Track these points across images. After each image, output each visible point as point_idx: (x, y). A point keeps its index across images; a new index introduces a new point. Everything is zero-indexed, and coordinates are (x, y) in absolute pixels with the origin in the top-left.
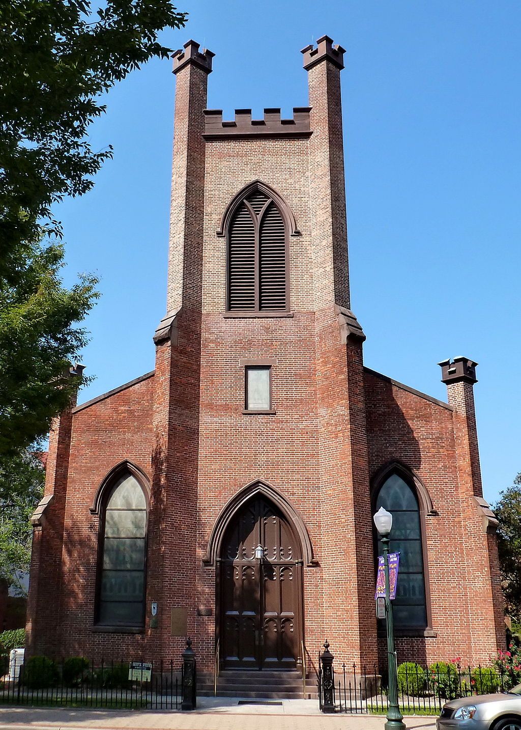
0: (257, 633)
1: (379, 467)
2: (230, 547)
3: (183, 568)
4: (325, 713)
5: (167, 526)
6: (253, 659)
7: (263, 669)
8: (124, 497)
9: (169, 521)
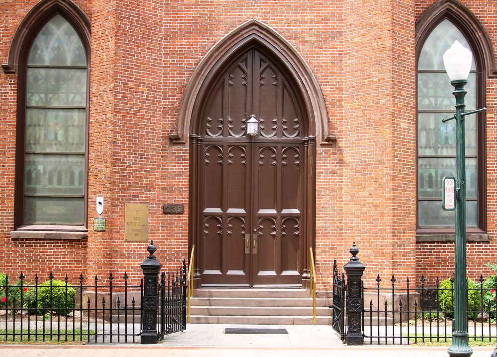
0: (247, 236)
1: (425, 8)
2: (209, 118)
3: (142, 148)
4: (348, 344)
5: (118, 86)
6: (241, 273)
7: (254, 286)
8: (53, 49)
9: (121, 80)
